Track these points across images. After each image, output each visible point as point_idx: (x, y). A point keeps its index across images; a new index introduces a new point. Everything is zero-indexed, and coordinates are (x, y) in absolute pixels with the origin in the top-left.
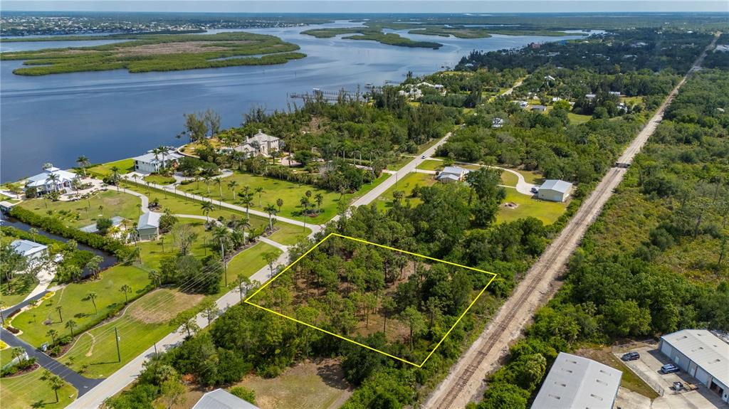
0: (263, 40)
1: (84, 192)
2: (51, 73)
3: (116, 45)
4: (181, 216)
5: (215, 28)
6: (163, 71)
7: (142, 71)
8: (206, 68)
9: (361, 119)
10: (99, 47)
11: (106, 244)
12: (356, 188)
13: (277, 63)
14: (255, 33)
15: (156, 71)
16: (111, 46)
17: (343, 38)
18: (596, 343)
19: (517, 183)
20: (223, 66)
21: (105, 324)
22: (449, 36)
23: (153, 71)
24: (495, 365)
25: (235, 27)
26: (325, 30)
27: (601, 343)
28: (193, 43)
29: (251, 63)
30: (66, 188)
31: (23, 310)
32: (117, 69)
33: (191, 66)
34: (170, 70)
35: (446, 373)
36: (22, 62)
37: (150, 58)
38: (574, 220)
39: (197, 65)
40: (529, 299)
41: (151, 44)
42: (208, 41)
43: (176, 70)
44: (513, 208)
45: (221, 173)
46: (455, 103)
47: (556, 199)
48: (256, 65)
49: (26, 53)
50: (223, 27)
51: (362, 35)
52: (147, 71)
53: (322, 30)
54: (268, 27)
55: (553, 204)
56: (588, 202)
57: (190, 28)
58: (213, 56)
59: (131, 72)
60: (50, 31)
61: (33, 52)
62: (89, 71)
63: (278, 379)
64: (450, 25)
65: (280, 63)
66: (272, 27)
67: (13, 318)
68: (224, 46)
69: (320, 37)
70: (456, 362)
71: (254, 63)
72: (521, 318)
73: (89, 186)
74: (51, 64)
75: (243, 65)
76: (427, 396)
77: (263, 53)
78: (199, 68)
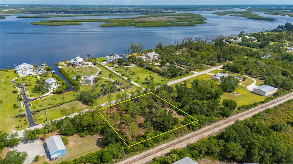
0: (193, 16)
1: (84, 66)
2: (110, 26)
3: (139, 17)
4: (104, 78)
5: (179, 11)
6: (146, 27)
7: (139, 27)
8: (162, 26)
9: (201, 49)
10: (132, 18)
11: (75, 84)
12: (174, 77)
13: (191, 25)
14: (193, 13)
15: (144, 27)
16: (137, 17)
17: (230, 16)
18: (214, 158)
19: (250, 85)
20: (169, 26)
21: (54, 108)
22: (285, 15)
23: (143, 27)
24: (163, 155)
25: (188, 11)
26: (225, 12)
27: (217, 159)
28: (166, 17)
29: (180, 25)
30: (80, 64)
31: (37, 99)
32: (132, 26)
33: (157, 26)
34: (149, 27)
35: (141, 152)
36: (105, 22)
37: (145, 22)
38: (263, 105)
39: (159, 26)
40: (203, 134)
41: (151, 17)
42: (172, 16)
43: (151, 27)
44: (237, 95)
45: (131, 65)
46: (254, 46)
47: (262, 95)
48: (182, 26)
49: (109, 19)
50: (184, 11)
51: (241, 14)
52: (141, 27)
53: (223, 12)
54: (201, 11)
55: (260, 96)
56: (279, 98)
57: (170, 11)
58: (168, 22)
59: (135, 27)
60: (122, 12)
61: (111, 19)
62: (122, 26)
63: (84, 138)
64: (290, 10)
65: (193, 25)
66: (203, 11)
67: (33, 101)
68: (176, 18)
69: (220, 15)
70: (149, 149)
71: (181, 25)
72: (192, 140)
73: (87, 64)
74: (113, 23)
75: (177, 26)
76: (126, 158)
77: (189, 21)
78: (160, 26)
